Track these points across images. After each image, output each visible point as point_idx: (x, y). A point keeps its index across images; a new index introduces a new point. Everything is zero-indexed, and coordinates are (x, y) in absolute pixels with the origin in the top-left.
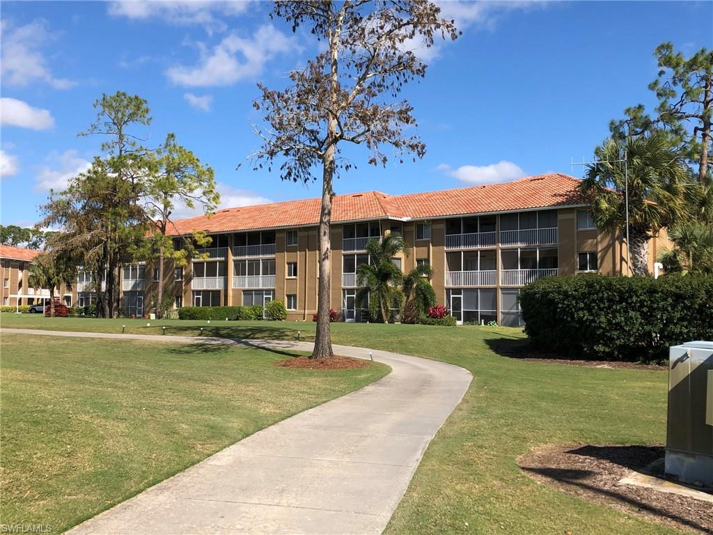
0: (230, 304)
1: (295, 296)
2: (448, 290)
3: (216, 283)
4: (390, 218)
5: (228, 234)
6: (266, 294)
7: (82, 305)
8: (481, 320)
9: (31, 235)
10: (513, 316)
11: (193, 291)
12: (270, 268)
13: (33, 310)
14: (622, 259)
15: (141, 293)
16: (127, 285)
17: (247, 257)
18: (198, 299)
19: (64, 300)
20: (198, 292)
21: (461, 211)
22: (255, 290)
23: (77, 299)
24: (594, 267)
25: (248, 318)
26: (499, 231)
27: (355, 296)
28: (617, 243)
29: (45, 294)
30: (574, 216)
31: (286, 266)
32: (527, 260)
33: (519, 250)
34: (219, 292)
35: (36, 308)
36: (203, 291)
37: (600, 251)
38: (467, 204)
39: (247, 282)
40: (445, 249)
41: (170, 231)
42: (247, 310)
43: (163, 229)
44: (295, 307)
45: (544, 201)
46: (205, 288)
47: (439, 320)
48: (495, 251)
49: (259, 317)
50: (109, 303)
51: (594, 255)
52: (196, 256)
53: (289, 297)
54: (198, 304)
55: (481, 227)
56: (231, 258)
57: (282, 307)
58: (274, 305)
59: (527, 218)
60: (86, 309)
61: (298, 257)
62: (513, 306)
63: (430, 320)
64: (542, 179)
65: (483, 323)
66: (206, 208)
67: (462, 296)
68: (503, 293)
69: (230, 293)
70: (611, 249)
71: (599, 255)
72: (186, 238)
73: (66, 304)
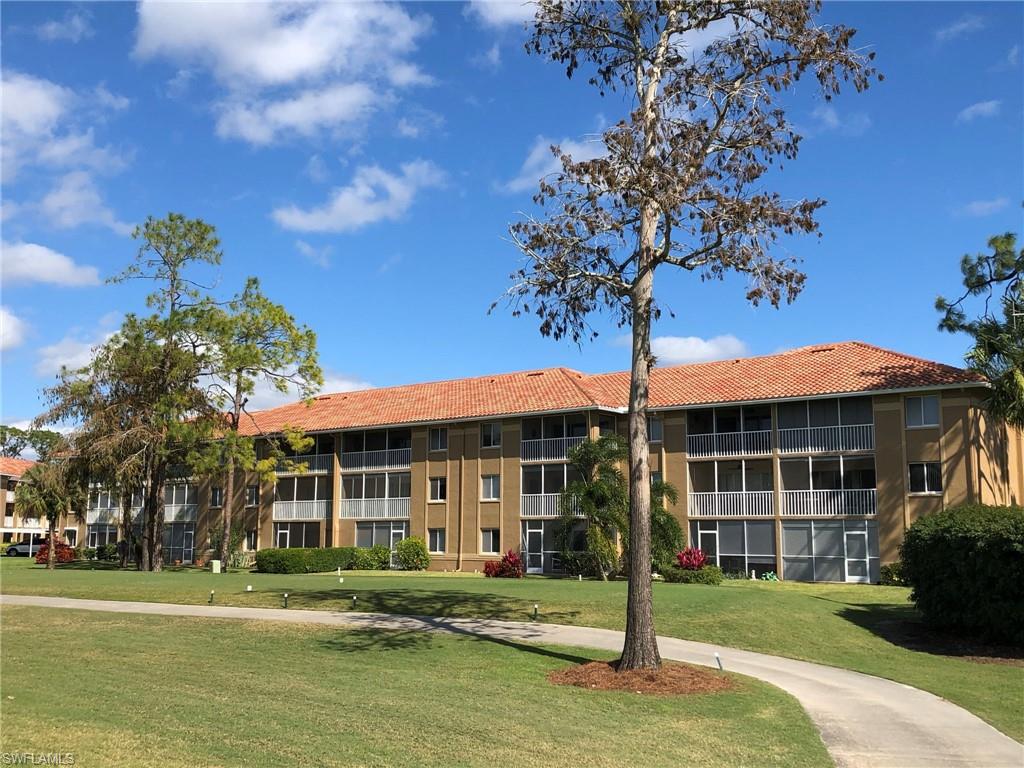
0: (336, 544)
1: (442, 531)
2: (693, 522)
3: (314, 511)
4: (600, 408)
5: (333, 434)
6: (394, 528)
7: (93, 544)
8: (750, 571)
9: (8, 436)
10: (804, 565)
11: (276, 523)
12: (402, 487)
13: (12, 552)
14: (981, 475)
15: (190, 526)
16: (171, 513)
17: (364, 469)
18: (283, 536)
19: (64, 535)
20: (284, 525)
21: (714, 398)
22: (377, 522)
23: (86, 534)
24: (936, 484)
25: (367, 566)
26: (775, 430)
27: (542, 531)
28: (973, 450)
29: (39, 527)
30: (899, 406)
31: (429, 483)
32: (825, 475)
33: (810, 460)
34: (317, 524)
35: (18, 548)
36: (292, 523)
37: (946, 462)
38: (719, 386)
39: (366, 509)
40: (688, 456)
41: (246, 429)
42: (364, 552)
43: (235, 425)
44: (443, 549)
45: (850, 384)
46: (294, 518)
47: (696, 573)
48: (769, 462)
49: (384, 566)
50: (149, 545)
51: (935, 467)
52: (290, 468)
53: (433, 532)
54: (283, 544)
55: (745, 425)
56: (339, 470)
57: (423, 549)
58: (408, 546)
59: (823, 409)
60: (100, 550)
61: (448, 468)
62: (803, 549)
63: (681, 572)
64: (830, 350)
65: (754, 576)
66: (302, 391)
67: (717, 532)
68: (785, 528)
69: (336, 526)
70: (964, 457)
71: (944, 468)
72: (273, 439)
73: (67, 542)
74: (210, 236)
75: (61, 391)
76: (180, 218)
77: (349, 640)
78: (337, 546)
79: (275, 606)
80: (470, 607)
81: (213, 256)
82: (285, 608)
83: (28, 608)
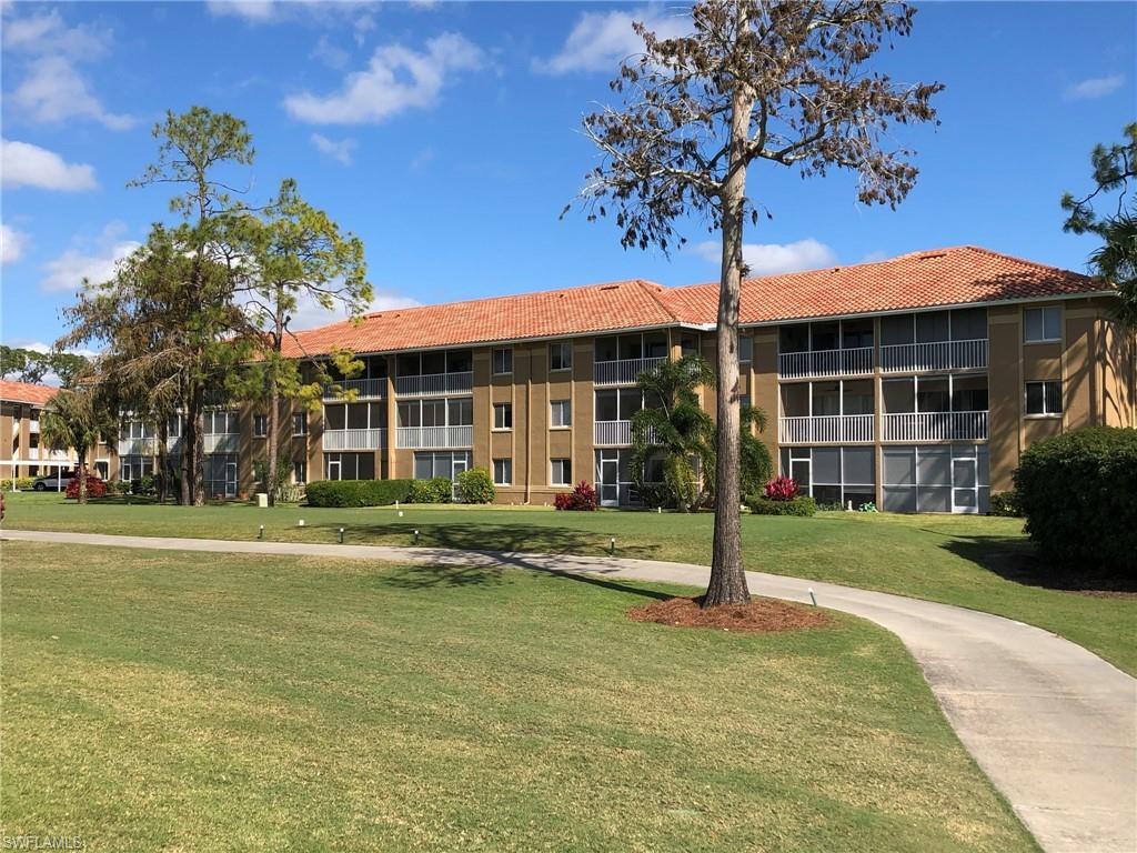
0: (393, 476)
1: (508, 462)
2: (784, 449)
3: (368, 440)
4: (682, 325)
5: (387, 355)
6: (456, 458)
7: (127, 478)
8: (846, 502)
9: (27, 360)
10: (904, 495)
11: (326, 454)
12: (463, 414)
13: (39, 486)
14: (1106, 394)
15: (232, 457)
16: (211, 443)
17: (421, 395)
18: (335, 467)
19: (95, 468)
20: (335, 455)
21: (809, 312)
22: (437, 452)
23: (119, 467)
24: (1055, 406)
25: (427, 499)
26: (877, 347)
27: (617, 461)
28: (1098, 366)
29: (67, 459)
30: (1018, 318)
31: (493, 410)
32: (932, 397)
33: (916, 379)
34: (373, 453)
35: (46, 482)
36: (344, 453)
37: (1067, 380)
38: (815, 299)
39: (423, 438)
40: (779, 377)
41: (290, 351)
42: (423, 484)
43: (277, 345)
44: (509, 481)
45: (962, 294)
46: (346, 448)
47: (787, 503)
48: (871, 382)
49: (446, 499)
50: (188, 477)
51: (1055, 387)
52: (338, 394)
53: (498, 462)
54: (334, 476)
55: (844, 341)
56: (393, 396)
57: (487, 480)
58: (472, 478)
59: (932, 321)
60: (136, 484)
61: (514, 393)
62: (905, 477)
63: (770, 503)
64: (941, 256)
65: (850, 507)
66: (350, 310)
67: (810, 460)
68: (886, 455)
69: (392, 456)
70: (1087, 376)
71: (1065, 386)
72: (319, 362)
73: (99, 475)
74: (241, 132)
75: (82, 310)
76: (205, 112)
77: (412, 576)
78: (394, 478)
79: (330, 542)
80: (540, 542)
81: (245, 155)
82: (341, 543)
83: (62, 546)
